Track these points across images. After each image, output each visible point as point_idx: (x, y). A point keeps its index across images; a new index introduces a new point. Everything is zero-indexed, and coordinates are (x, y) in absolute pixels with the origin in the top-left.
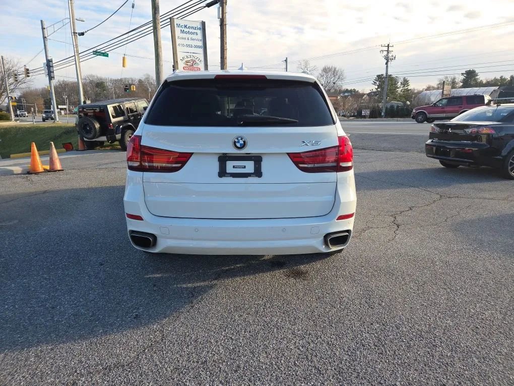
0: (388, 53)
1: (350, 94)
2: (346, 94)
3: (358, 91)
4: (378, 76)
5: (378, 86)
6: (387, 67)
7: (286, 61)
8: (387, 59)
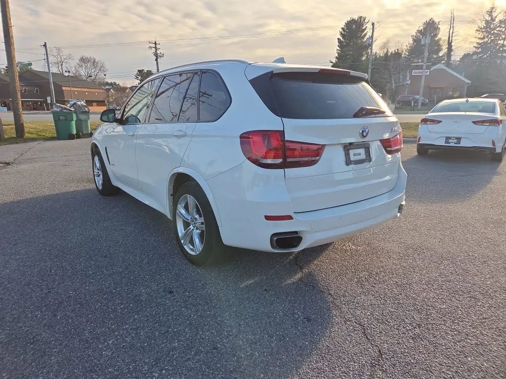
0: (156, 50)
1: (111, 87)
2: (108, 87)
3: (119, 84)
4: (139, 71)
5: (140, 80)
6: (157, 63)
7: (45, 45)
8: (157, 56)
